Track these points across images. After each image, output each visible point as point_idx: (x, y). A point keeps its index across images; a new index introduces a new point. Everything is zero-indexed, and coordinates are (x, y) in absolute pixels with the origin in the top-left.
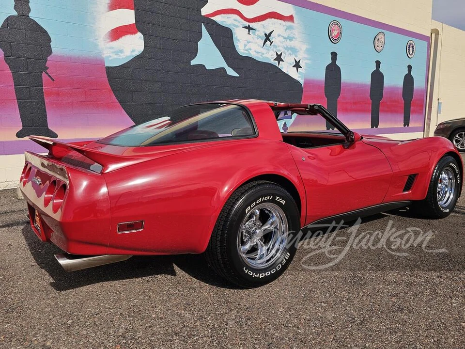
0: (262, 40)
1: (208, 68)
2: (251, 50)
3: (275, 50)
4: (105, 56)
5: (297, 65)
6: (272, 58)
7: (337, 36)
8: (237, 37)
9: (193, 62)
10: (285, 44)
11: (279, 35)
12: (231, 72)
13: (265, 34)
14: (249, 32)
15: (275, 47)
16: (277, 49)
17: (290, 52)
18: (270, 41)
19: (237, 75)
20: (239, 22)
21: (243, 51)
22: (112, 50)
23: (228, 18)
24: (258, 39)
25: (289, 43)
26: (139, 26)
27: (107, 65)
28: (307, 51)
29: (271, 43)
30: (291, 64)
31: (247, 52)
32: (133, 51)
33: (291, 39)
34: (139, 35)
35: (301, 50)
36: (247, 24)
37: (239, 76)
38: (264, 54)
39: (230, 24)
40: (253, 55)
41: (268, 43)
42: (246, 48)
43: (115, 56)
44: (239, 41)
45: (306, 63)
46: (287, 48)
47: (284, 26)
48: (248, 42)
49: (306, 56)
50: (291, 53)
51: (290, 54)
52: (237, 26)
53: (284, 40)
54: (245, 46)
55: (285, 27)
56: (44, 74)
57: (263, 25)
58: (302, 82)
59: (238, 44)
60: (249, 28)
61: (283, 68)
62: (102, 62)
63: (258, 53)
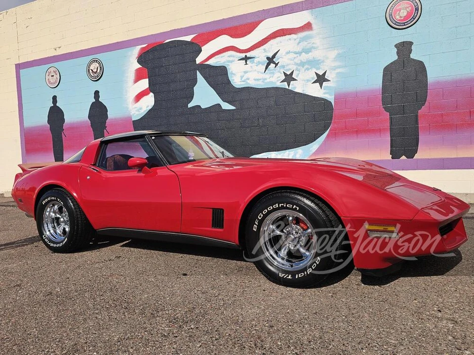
0: (263, 65)
1: (203, 107)
2: (248, 79)
3: (282, 71)
4: (131, 114)
5: (321, 79)
6: (278, 81)
7: (406, 18)
8: (232, 72)
9: (190, 105)
10: (297, 61)
11: (288, 53)
12: (226, 106)
13: (268, 58)
14: (246, 62)
15: (283, 67)
16: (285, 69)
17: (306, 66)
18: (274, 63)
19: (233, 108)
20: (234, 56)
21: (240, 83)
22: (137, 109)
23: (221, 57)
24: (257, 66)
25: (304, 57)
26: (152, 88)
27: (133, 120)
28: (339, 57)
29: (277, 65)
30: (308, 81)
31: (245, 83)
32: (148, 106)
33: (307, 51)
34: (152, 94)
35: (327, 58)
36: (243, 55)
37: (235, 108)
38: (266, 79)
39: (224, 63)
40: (252, 84)
41: (272, 65)
42: (243, 79)
43: (137, 113)
44: (234, 74)
45: (338, 73)
46: (302, 64)
47: (295, 40)
48: (245, 72)
49: (337, 64)
50: (309, 67)
51: (307, 69)
52: (232, 62)
53: (295, 55)
54: (242, 77)
55: (298, 41)
56: (105, 130)
57: (264, 50)
58: (331, 98)
59: (233, 78)
60: (246, 59)
61: (295, 88)
62: (130, 118)
63: (258, 80)
